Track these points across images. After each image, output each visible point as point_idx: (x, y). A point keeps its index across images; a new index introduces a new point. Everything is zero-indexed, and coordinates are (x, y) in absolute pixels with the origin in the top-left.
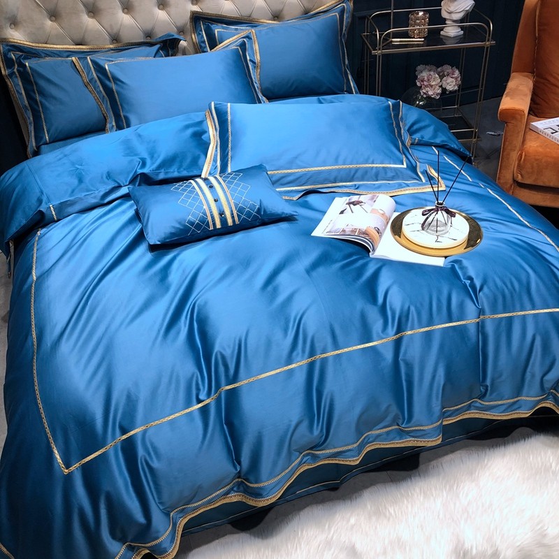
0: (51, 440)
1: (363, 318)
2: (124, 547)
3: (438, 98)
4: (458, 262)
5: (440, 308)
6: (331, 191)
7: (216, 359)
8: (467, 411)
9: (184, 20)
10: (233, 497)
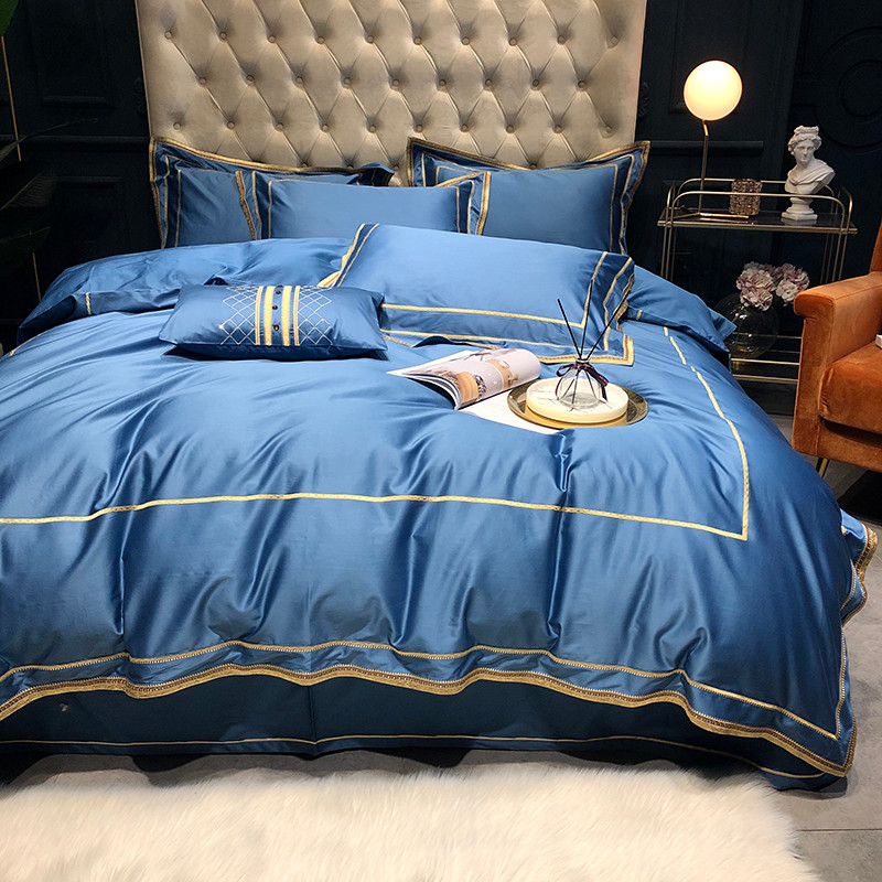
1: (372, 461)
3: (766, 309)
4: (569, 433)
5: (496, 475)
6: (464, 343)
7: (137, 462)
8: (530, 669)
9: (401, 147)
10: (115, 684)
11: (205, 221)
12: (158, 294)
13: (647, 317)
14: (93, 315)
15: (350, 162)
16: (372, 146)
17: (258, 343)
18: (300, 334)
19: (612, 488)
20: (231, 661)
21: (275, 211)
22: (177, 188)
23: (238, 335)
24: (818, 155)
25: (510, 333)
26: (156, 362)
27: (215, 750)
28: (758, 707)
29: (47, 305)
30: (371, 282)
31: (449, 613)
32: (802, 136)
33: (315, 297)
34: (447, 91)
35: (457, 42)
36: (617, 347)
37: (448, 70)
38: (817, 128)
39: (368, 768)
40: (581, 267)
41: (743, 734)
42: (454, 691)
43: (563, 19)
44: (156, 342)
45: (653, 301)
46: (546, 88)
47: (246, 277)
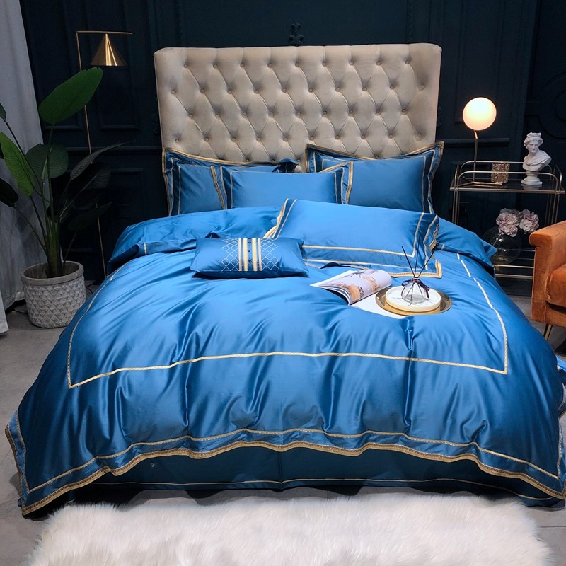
0: (69, 363)
1: (310, 335)
2: (94, 459)
3: (514, 236)
4: (411, 318)
5: (375, 341)
6: (349, 266)
7: (192, 337)
8: (395, 443)
9: (302, 150)
10: (183, 452)
11: (194, 194)
12: (182, 242)
13: (448, 248)
14: (148, 254)
15: (273, 158)
16: (286, 149)
17: (240, 270)
18: (262, 265)
19: (436, 348)
20: (241, 439)
21: (235, 189)
22: (177, 176)
23: (230, 266)
24: (541, 148)
25: (374, 260)
26: (190, 282)
27: (229, 487)
28: (516, 462)
29: (122, 250)
30: (295, 233)
31: (354, 414)
32: (531, 139)
33: (269, 244)
34: (328, 117)
35: (333, 91)
36: (433, 268)
37: (328, 106)
38: (540, 134)
39: (309, 496)
40: (410, 223)
41: (508, 476)
42: (357, 454)
43: (393, 76)
44: (188, 270)
45: (450, 239)
46: (383, 114)
47: (228, 232)
